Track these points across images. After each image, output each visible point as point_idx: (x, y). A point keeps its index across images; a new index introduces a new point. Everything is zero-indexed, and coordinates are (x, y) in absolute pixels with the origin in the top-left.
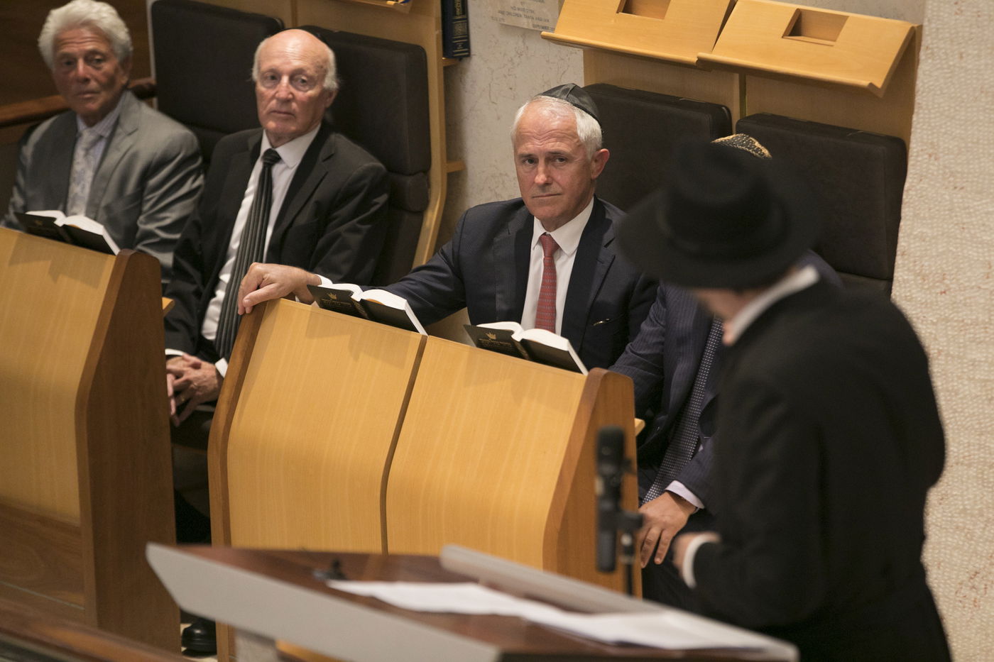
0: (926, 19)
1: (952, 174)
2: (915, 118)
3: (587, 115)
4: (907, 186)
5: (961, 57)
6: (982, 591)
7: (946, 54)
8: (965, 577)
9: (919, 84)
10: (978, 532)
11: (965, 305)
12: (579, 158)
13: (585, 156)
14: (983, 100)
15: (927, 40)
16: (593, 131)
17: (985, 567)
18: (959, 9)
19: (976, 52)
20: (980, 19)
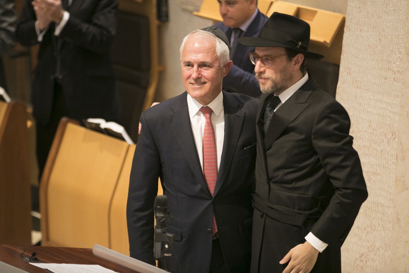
0: (347, 14)
1: (356, 81)
2: (342, 56)
3: (223, 41)
4: (338, 85)
5: (361, 31)
6: (365, 263)
7: (355, 29)
8: (358, 256)
9: (344, 42)
10: (364, 237)
11: (361, 138)
12: (216, 65)
13: (220, 64)
14: (369, 50)
15: (347, 23)
16: (225, 51)
17: (366, 252)
18: (360, 10)
19: (367, 29)
20: (368, 15)
